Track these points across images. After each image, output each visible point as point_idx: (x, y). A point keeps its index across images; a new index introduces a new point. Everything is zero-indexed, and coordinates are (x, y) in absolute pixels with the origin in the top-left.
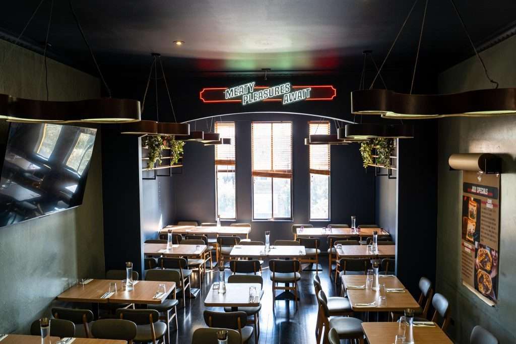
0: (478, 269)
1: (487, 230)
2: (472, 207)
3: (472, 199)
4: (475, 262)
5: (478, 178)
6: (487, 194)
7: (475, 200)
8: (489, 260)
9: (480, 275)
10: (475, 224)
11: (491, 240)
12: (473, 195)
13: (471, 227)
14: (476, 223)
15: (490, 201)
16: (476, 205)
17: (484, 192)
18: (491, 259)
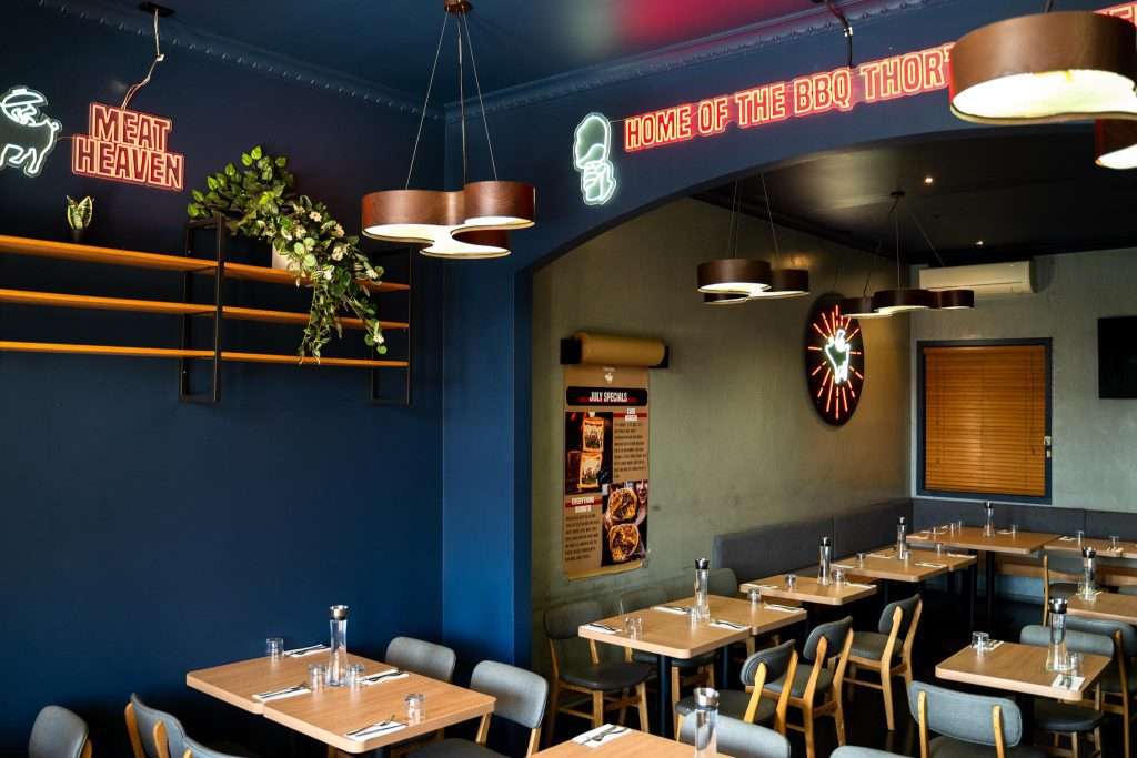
0: (610, 527)
1: (627, 457)
2: (593, 428)
3: (592, 414)
4: (604, 519)
5: (607, 377)
6: (626, 400)
7: (597, 415)
8: (632, 502)
9: (615, 534)
10: (600, 456)
11: (635, 469)
12: (593, 407)
13: (590, 463)
14: (603, 453)
15: (632, 410)
16: (602, 422)
17: (621, 397)
18: (635, 498)
